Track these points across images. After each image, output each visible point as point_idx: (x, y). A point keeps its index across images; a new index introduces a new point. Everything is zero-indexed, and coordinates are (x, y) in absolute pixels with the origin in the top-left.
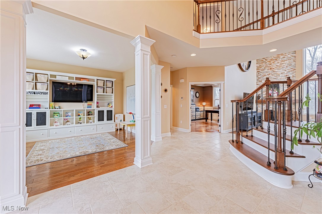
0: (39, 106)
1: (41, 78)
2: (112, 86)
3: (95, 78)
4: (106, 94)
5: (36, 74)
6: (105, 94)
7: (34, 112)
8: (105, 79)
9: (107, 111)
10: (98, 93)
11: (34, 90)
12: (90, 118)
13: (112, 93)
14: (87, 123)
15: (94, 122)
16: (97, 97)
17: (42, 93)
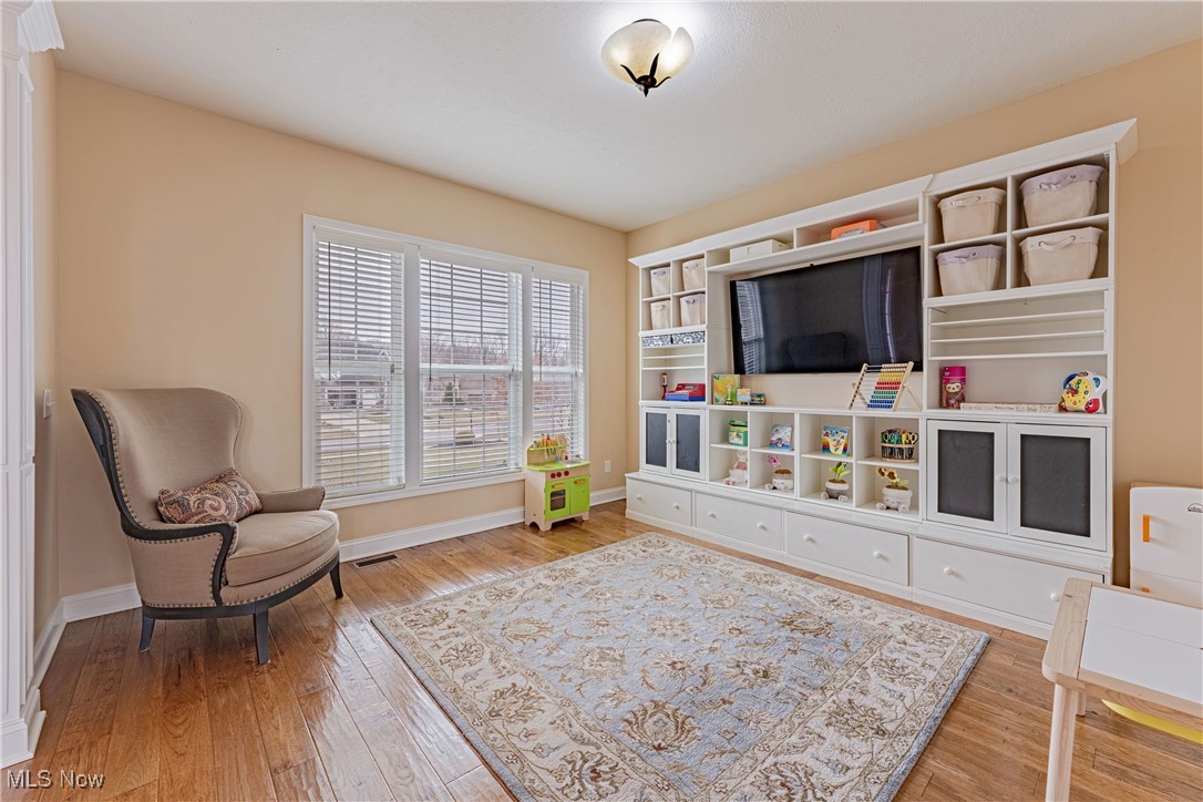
1: (693, 277)
2: (1101, 207)
4: (1023, 293)
5: (679, 264)
6: (1010, 293)
7: (671, 412)
8: (1006, 167)
9: (1023, 437)
10: (942, 301)
11: (675, 330)
12: (891, 475)
13: (1100, 270)
14: (868, 501)
15: (914, 508)
16: (943, 332)
17: (688, 335)
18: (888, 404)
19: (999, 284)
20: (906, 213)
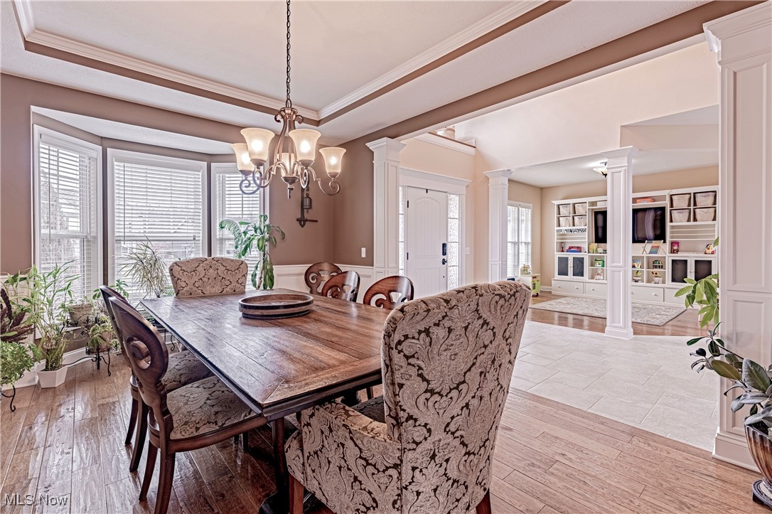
0: (579, 249)
1: (580, 210)
2: (715, 203)
3: (666, 193)
4: (695, 223)
5: (574, 204)
6: (692, 223)
7: (571, 256)
8: (692, 190)
9: (695, 260)
10: (672, 224)
11: (572, 228)
12: (656, 274)
13: (714, 219)
14: (649, 281)
15: (664, 282)
16: (672, 233)
17: (579, 230)
18: (656, 253)
19: (689, 220)
20: (663, 198)
